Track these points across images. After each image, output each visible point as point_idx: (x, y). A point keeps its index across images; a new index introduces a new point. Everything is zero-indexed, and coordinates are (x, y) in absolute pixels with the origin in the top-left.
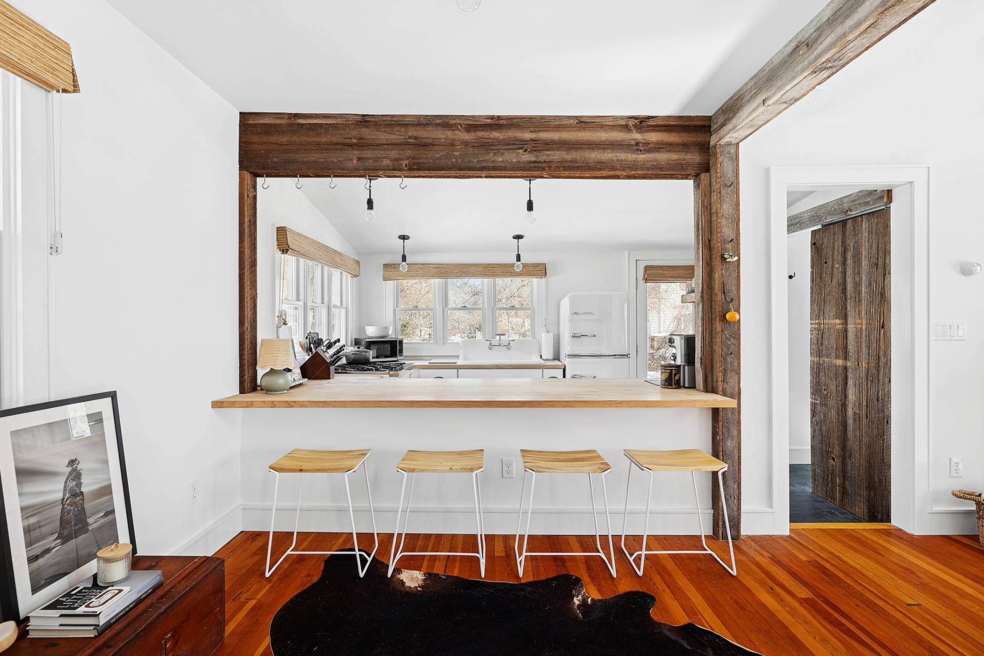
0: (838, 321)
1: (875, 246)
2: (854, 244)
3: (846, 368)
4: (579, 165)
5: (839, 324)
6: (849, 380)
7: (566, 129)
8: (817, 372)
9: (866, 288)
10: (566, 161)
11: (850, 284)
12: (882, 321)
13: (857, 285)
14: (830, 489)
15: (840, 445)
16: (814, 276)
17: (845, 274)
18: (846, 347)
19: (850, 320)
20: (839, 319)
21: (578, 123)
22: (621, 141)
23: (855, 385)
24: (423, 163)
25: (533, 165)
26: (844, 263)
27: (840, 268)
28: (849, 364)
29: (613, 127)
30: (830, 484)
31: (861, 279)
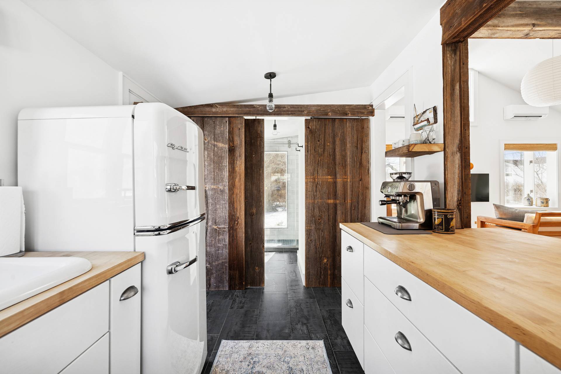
0: (329, 177)
1: (355, 137)
2: (341, 133)
3: (335, 205)
5: (330, 179)
6: (338, 211)
8: (312, 209)
9: (350, 158)
11: (338, 156)
12: (360, 177)
13: (344, 157)
14: (322, 280)
15: (331, 250)
16: (309, 148)
17: (335, 150)
18: (335, 192)
19: (338, 176)
20: (330, 176)
23: (343, 213)
26: (334, 143)
27: (331, 146)
28: (338, 202)
30: (322, 277)
31: (346, 153)
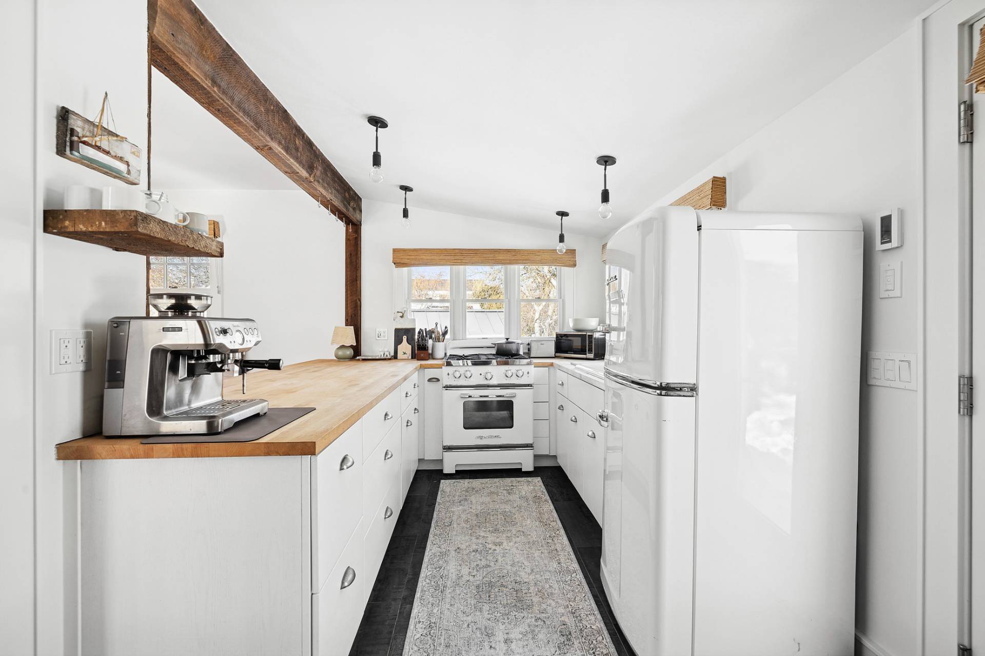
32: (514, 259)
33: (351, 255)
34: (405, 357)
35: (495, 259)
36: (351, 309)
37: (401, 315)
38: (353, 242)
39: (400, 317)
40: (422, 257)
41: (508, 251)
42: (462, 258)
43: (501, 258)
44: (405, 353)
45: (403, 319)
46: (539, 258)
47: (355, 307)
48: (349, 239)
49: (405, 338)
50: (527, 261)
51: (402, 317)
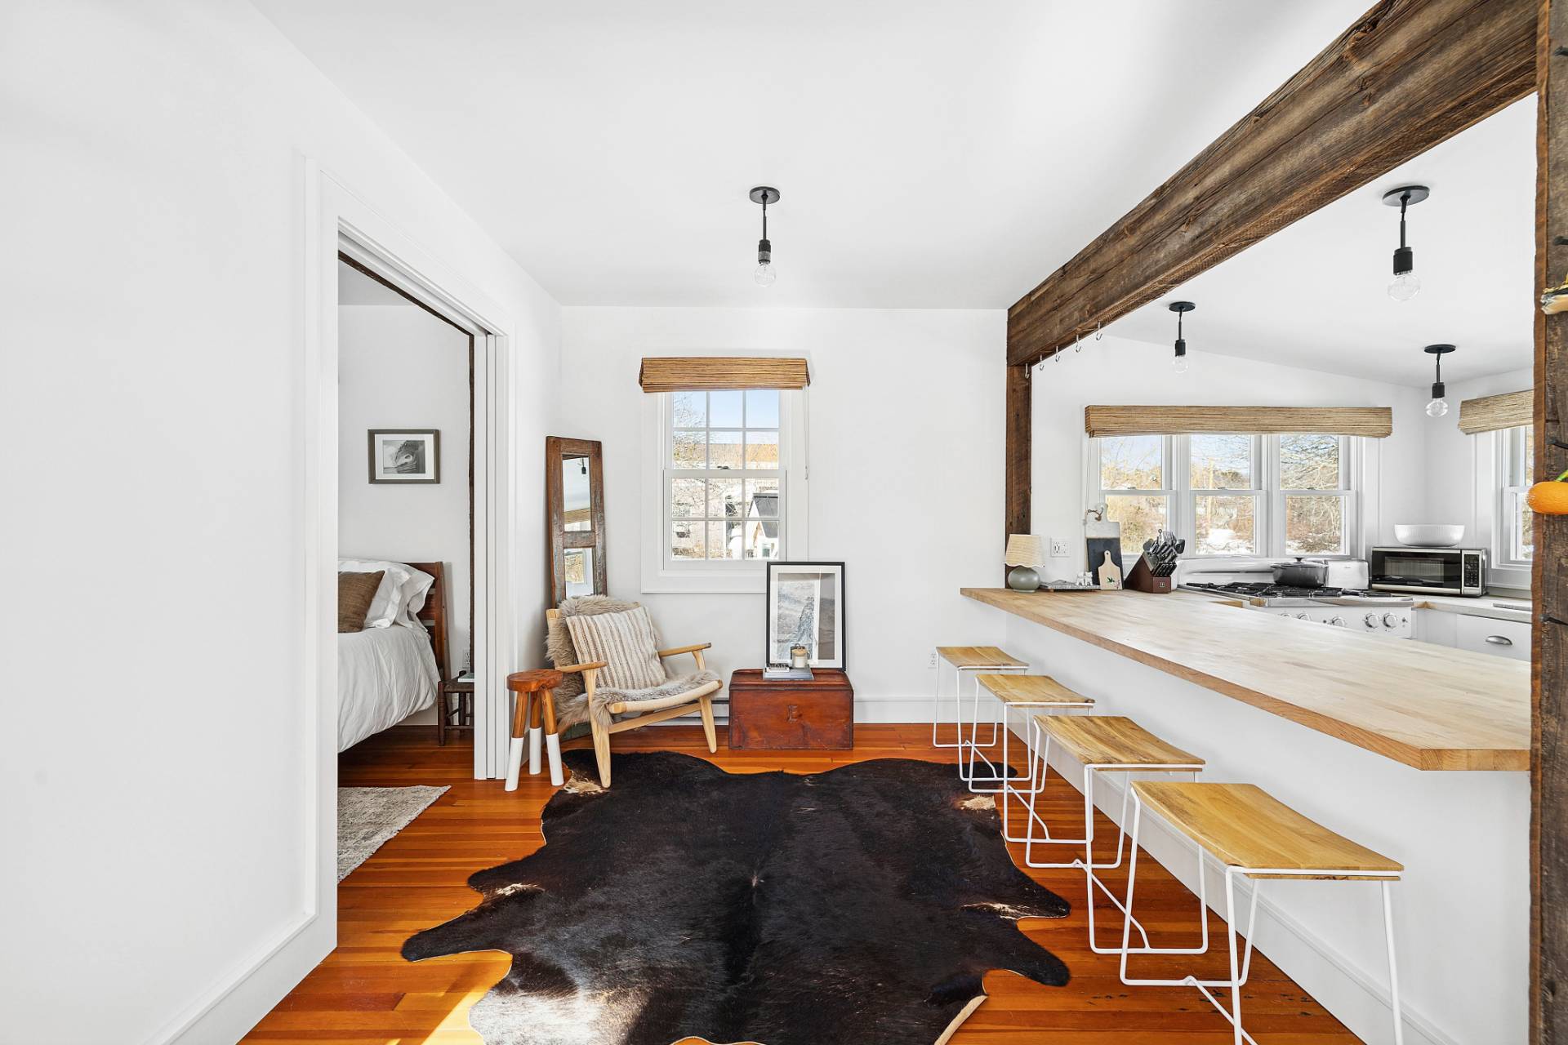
4: (1258, 202)
7: (1240, 147)
10: (1240, 208)
21: (1257, 120)
22: (1330, 103)
24: (1100, 301)
25: (1197, 242)
29: (1311, 87)
32: (1289, 423)
33: (1018, 415)
34: (1112, 586)
35: (1256, 423)
36: (1018, 505)
37: (1097, 516)
38: (1021, 394)
39: (1096, 519)
40: (1137, 419)
41: (1279, 409)
42: (1203, 422)
43: (1267, 422)
44: (1111, 581)
45: (1100, 522)
46: (1330, 422)
47: (1024, 503)
48: (1014, 390)
49: (1108, 555)
50: (1309, 428)
51: (1099, 519)
